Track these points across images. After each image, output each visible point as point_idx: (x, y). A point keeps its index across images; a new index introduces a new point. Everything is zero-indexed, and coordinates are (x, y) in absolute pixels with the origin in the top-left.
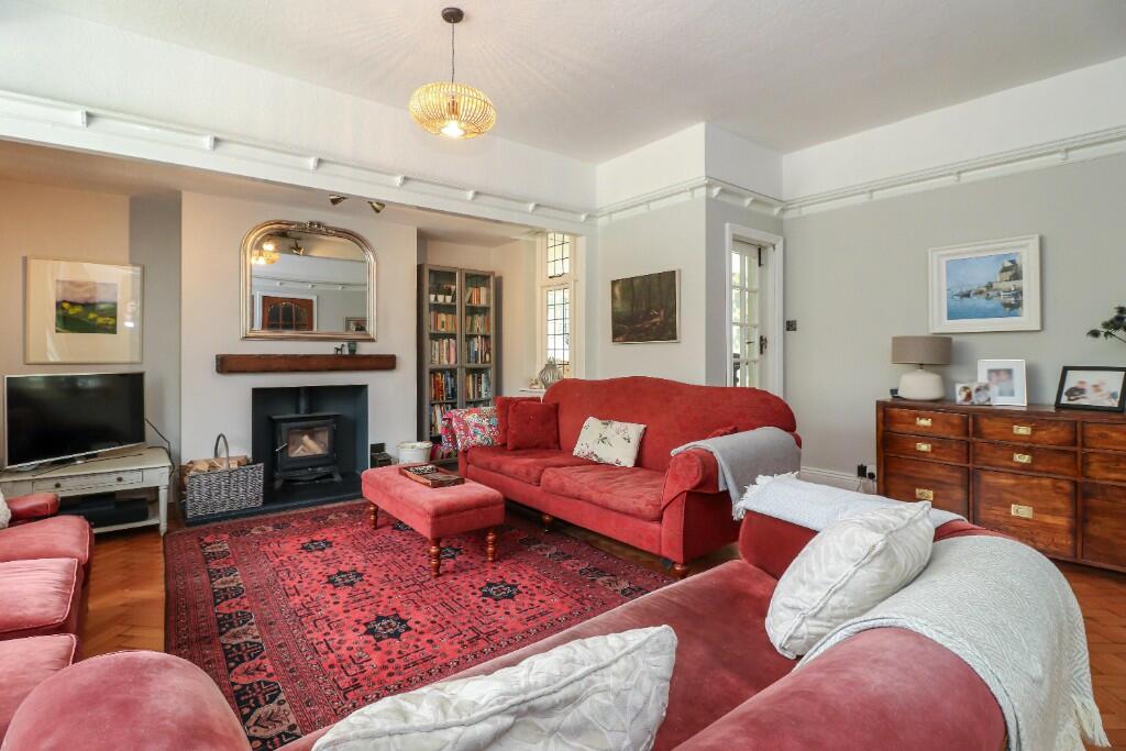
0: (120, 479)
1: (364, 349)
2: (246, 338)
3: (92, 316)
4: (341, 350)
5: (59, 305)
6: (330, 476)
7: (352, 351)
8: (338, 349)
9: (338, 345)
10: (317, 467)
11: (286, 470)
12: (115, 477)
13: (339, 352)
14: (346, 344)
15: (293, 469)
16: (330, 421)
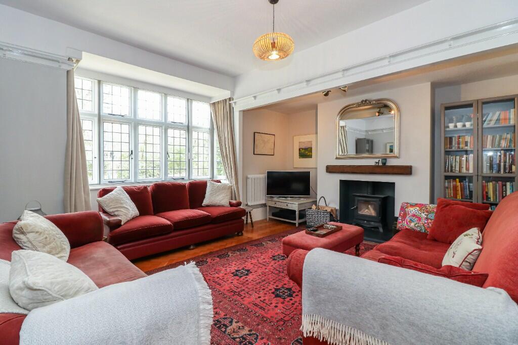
0: (287, 205)
1: (392, 162)
2: (337, 158)
3: (307, 152)
4: (378, 163)
5: (300, 149)
6: (377, 228)
7: (384, 164)
8: (376, 163)
9: (377, 160)
10: (372, 221)
11: (357, 219)
12: (286, 204)
13: (377, 164)
14: (381, 160)
15: (360, 219)
16: (378, 200)
